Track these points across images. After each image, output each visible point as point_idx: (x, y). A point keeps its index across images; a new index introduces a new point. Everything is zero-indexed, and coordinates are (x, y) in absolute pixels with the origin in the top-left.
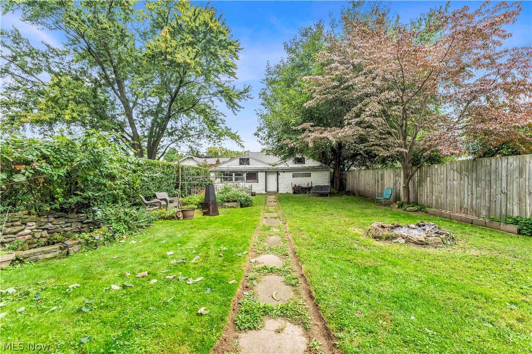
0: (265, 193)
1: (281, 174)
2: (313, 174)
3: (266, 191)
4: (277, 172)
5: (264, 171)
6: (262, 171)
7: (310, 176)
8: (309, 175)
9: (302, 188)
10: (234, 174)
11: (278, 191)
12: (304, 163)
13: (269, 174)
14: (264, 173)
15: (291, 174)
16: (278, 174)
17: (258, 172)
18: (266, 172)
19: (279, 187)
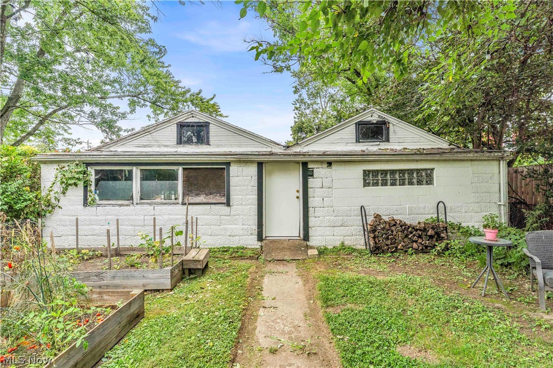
0: (257, 245)
1: (320, 172)
2: (441, 172)
3: (260, 238)
4: (305, 164)
5: (252, 162)
6: (243, 160)
7: (430, 182)
8: (425, 178)
9: (406, 229)
10: (137, 173)
11: (306, 237)
12: (388, 140)
13: (270, 173)
14: (253, 170)
15: (356, 172)
16: (307, 174)
17: (228, 164)
18: (260, 165)
19: (312, 221)
